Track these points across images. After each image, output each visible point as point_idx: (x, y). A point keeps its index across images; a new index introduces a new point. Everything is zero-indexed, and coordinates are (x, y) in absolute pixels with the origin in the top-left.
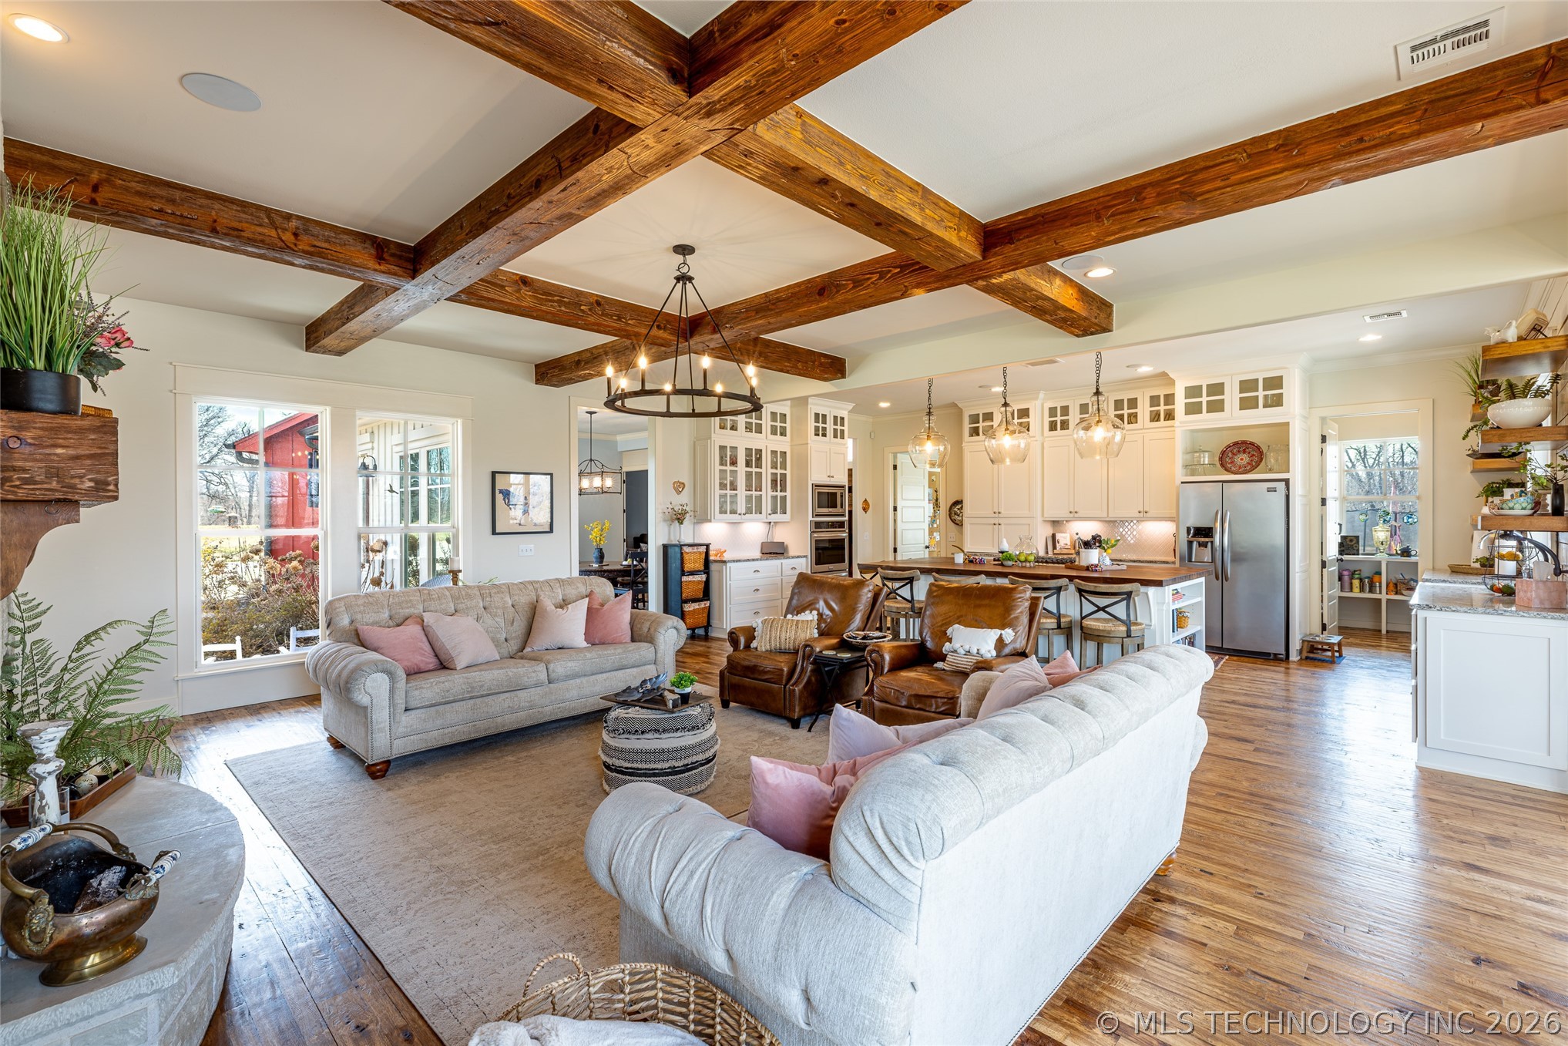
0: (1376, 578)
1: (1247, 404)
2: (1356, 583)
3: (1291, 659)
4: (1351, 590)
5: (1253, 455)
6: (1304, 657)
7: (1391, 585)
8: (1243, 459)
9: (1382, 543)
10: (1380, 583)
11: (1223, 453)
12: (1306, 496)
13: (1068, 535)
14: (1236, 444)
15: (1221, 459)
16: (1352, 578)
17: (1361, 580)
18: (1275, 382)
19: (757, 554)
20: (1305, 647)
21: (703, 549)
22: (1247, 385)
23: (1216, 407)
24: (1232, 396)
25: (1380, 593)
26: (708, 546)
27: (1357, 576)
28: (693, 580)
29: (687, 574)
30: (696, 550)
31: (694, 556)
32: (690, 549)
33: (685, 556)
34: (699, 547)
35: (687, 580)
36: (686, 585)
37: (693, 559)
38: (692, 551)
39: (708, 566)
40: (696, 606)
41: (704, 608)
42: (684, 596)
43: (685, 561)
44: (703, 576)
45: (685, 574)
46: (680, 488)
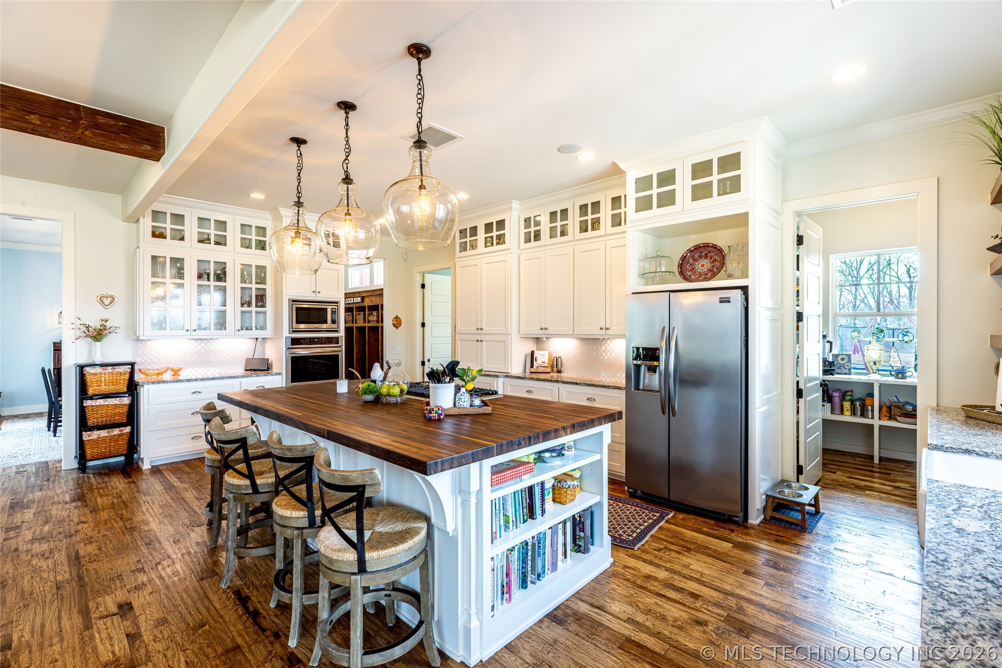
0: (868, 401)
1: (700, 193)
2: (847, 405)
3: (750, 521)
4: (842, 413)
5: (716, 260)
6: (768, 517)
7: (884, 409)
8: (703, 265)
9: (875, 363)
10: (873, 407)
11: (683, 258)
12: (777, 310)
13: (546, 353)
14: (697, 248)
15: (681, 266)
16: (843, 399)
17: (852, 402)
18: (731, 161)
19: (240, 370)
20: (769, 504)
21: (127, 369)
22: (701, 169)
23: (667, 200)
24: (684, 185)
25: (873, 418)
26: (132, 365)
27: (848, 398)
28: (105, 403)
29: (94, 398)
30: (111, 371)
31: (107, 376)
32: (98, 370)
33: (88, 378)
34: (117, 367)
35: (94, 404)
36: (93, 409)
37: (105, 381)
38: (102, 371)
39: (132, 388)
40: (104, 433)
41: (120, 435)
42: (90, 423)
43: (89, 383)
44: (126, 398)
45: (91, 398)
46: (107, 302)
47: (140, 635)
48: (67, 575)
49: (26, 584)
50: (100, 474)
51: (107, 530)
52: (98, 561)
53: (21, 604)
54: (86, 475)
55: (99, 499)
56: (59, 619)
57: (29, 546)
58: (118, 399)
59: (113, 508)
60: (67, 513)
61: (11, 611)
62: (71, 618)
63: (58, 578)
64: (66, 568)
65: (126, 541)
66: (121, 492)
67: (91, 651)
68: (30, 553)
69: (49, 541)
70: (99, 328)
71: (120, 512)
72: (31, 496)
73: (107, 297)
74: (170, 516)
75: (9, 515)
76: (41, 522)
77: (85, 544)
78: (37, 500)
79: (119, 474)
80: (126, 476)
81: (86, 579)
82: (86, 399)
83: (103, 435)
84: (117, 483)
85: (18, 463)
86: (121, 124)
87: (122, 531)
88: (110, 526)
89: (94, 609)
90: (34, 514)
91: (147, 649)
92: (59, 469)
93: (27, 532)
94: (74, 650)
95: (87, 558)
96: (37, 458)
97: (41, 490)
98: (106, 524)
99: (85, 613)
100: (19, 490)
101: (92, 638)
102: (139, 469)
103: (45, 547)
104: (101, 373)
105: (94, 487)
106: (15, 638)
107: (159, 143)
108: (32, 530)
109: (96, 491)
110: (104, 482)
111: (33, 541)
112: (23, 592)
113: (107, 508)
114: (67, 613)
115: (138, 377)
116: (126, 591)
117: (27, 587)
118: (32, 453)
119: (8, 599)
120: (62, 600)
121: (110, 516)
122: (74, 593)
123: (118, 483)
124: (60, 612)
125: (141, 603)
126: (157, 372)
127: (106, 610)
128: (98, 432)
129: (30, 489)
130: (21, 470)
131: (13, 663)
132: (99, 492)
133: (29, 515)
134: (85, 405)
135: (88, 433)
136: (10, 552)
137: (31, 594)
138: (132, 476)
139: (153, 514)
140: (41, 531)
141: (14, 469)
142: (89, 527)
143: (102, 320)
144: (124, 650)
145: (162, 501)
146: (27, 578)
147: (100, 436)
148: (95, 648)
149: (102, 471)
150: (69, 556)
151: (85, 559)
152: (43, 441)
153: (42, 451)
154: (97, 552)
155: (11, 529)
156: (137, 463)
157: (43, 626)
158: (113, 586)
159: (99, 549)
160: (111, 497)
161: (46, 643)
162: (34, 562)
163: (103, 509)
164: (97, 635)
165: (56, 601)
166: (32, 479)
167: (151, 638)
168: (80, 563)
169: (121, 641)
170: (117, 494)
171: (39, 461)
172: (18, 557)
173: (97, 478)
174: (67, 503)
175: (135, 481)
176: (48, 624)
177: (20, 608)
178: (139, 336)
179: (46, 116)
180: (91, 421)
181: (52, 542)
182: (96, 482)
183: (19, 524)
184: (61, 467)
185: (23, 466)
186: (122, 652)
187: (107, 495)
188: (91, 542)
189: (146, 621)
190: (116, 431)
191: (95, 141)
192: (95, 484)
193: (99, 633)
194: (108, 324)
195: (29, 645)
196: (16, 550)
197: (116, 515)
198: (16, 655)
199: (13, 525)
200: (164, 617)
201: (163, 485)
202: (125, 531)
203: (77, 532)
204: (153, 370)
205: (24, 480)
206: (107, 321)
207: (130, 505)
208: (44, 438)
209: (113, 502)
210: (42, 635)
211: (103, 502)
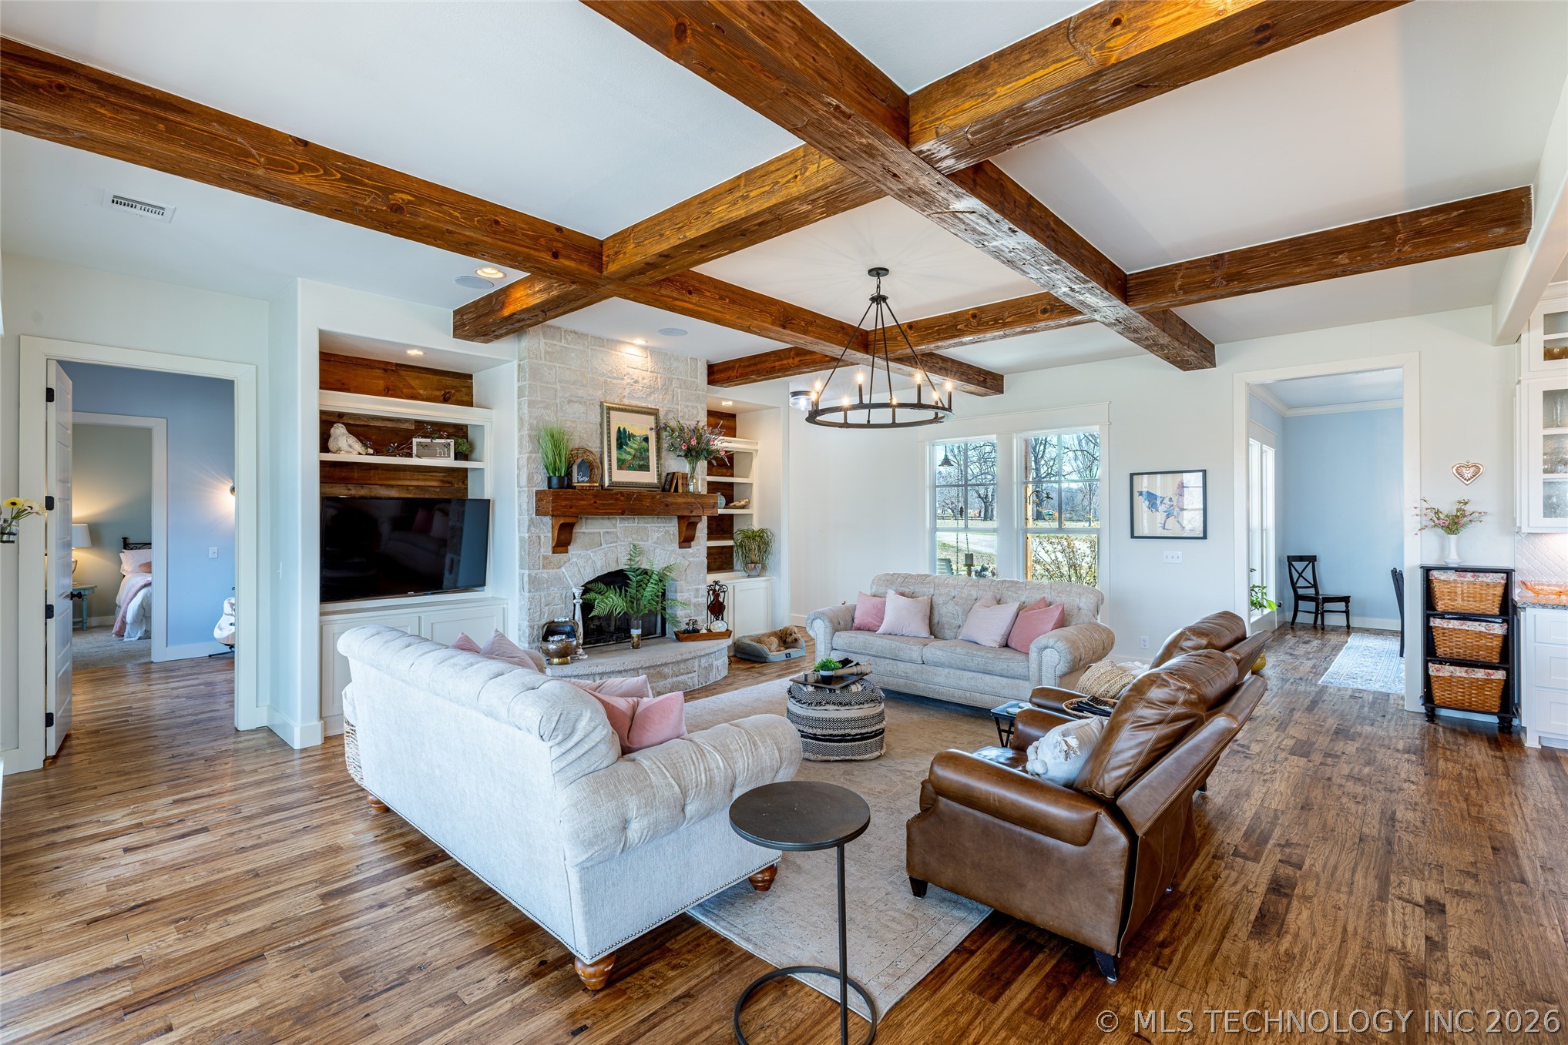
21: (1500, 579)
28: (1463, 628)
29: (1446, 616)
30: (1472, 579)
31: (1465, 587)
32: (1452, 576)
33: (1437, 587)
34: (1482, 575)
35: (1445, 626)
36: (1444, 633)
37: (1463, 593)
38: (1458, 579)
39: (1508, 610)
40: (1460, 672)
41: (1487, 681)
42: (1440, 652)
43: (1438, 594)
44: (1497, 625)
45: (1442, 616)
46: (1468, 474)
47: (1444, 949)
48: (1375, 832)
49: (1331, 816)
50: (1454, 731)
51: (1440, 804)
52: (1416, 835)
53: (1321, 835)
54: (1433, 726)
55: (1441, 763)
56: (1354, 871)
57: (1343, 781)
58: (1484, 624)
59: (1458, 781)
60: (1395, 763)
61: (1311, 836)
62: (1366, 878)
63: (1364, 830)
64: (1376, 823)
65: (1463, 830)
66: (1478, 765)
67: (1378, 924)
68: (1342, 788)
69: (1366, 786)
70: (1455, 514)
71: (1467, 790)
72: (1359, 728)
73: (1468, 467)
74: (1550, 829)
75: (1331, 740)
76: (1362, 761)
77: (1407, 809)
78: (1364, 734)
79: (1482, 740)
80: (1493, 746)
81: (1396, 848)
82: (1435, 616)
83: (1459, 674)
84: (1476, 752)
85: (1355, 687)
86: (1455, 213)
87: (1462, 815)
88: (1447, 801)
89: (1395, 884)
90: (1357, 749)
91: (1448, 968)
92: (1400, 707)
93: (1345, 765)
94: (1360, 911)
95: (1404, 825)
96: (1376, 687)
97: (1372, 725)
98: (1441, 797)
99: (1384, 882)
100: (1349, 717)
101: (1383, 912)
102: (1518, 745)
103: (1359, 789)
104: (1455, 581)
105: (1440, 745)
106: (1307, 862)
107: (1519, 215)
108: (1351, 766)
109: (1440, 751)
110: (1455, 743)
111: (1349, 777)
112: (1325, 825)
113: (1450, 778)
114: (1364, 870)
115: (1517, 594)
116: (1442, 888)
117: (1331, 822)
118: (1373, 679)
119: (1311, 823)
120: (1362, 854)
121: (1450, 789)
122: (1377, 854)
123: (1479, 753)
124: (1356, 864)
125: (1458, 914)
126: (1558, 589)
127: (1409, 894)
128: (1452, 668)
129: (1359, 721)
130: (1357, 695)
131: (1299, 884)
132: (1444, 753)
133: (1351, 748)
134: (1432, 624)
135: (1437, 666)
136: (1323, 778)
137: (1333, 830)
138: (1504, 749)
139: (1520, 815)
140: (1360, 771)
141: (1349, 692)
142: (1418, 790)
143: (1460, 503)
144: (1418, 950)
145: (1542, 803)
146: (1333, 813)
147: (1454, 675)
148: (1383, 925)
149: (1459, 729)
150: (1382, 812)
151: (1401, 825)
152: (1391, 668)
153: (1386, 680)
154: (1419, 824)
155: (1330, 755)
156: (1519, 734)
157: (1335, 868)
158: (1426, 873)
159: (1424, 822)
160: (1459, 766)
161: (1334, 886)
162: (1344, 800)
163: (1444, 777)
164: (1390, 913)
165: (1355, 852)
166: (1366, 709)
167: (1459, 961)
168: (1394, 826)
169: (1417, 939)
170: (1470, 765)
171: (1380, 690)
172: (1329, 787)
173: (1448, 735)
174: (1398, 751)
175: (1506, 757)
176: (1341, 869)
177: (1318, 837)
178: (1520, 527)
179: (1355, 250)
180: (1442, 650)
181: (1368, 788)
182: (1445, 739)
183: (1339, 753)
184: (1403, 706)
185: (1360, 691)
186: (1415, 950)
187: (1455, 762)
188: (1415, 810)
189: (1458, 939)
190: (1480, 674)
191: (1418, 254)
192: (1443, 741)
193: (1393, 912)
194: (1469, 508)
195: (1317, 877)
196: (1329, 779)
197: (1460, 792)
198: (1305, 877)
199: (1332, 752)
200: (1487, 951)
201: (1553, 781)
202: (1467, 817)
203: (1401, 789)
204: (1549, 585)
205: (1357, 707)
206: (1466, 503)
207: (1485, 787)
208: (1392, 664)
209: (1460, 774)
210: (1333, 875)
211: (1447, 768)
